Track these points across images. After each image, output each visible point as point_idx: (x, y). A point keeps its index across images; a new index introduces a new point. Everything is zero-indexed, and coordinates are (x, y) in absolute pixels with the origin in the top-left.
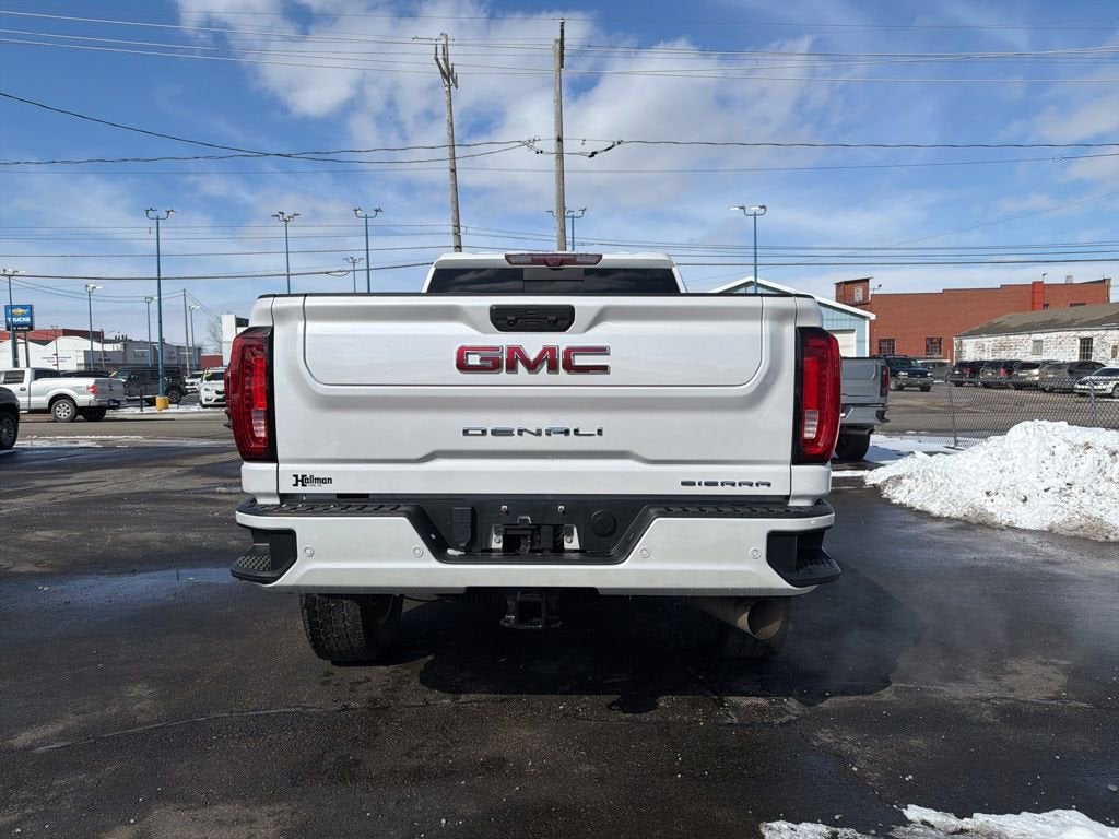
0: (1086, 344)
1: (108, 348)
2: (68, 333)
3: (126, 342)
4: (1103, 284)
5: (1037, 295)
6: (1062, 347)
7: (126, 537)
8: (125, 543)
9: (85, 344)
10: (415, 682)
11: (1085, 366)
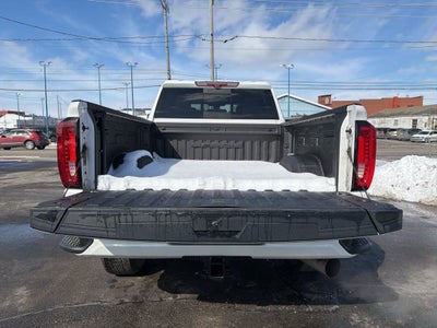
0: (415, 121)
1: (27, 119)
2: (9, 112)
3: (34, 116)
4: (420, 98)
5: (395, 102)
6: (405, 123)
7: (25, 205)
8: (25, 208)
9: (16, 117)
10: (155, 286)
11: (415, 130)
